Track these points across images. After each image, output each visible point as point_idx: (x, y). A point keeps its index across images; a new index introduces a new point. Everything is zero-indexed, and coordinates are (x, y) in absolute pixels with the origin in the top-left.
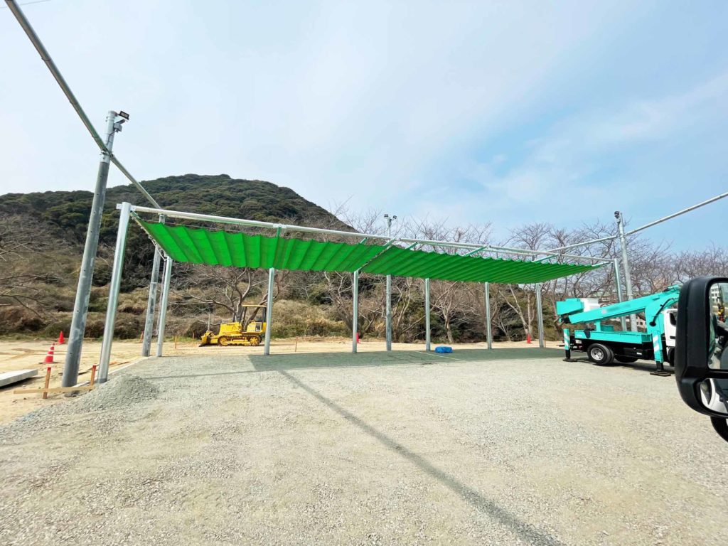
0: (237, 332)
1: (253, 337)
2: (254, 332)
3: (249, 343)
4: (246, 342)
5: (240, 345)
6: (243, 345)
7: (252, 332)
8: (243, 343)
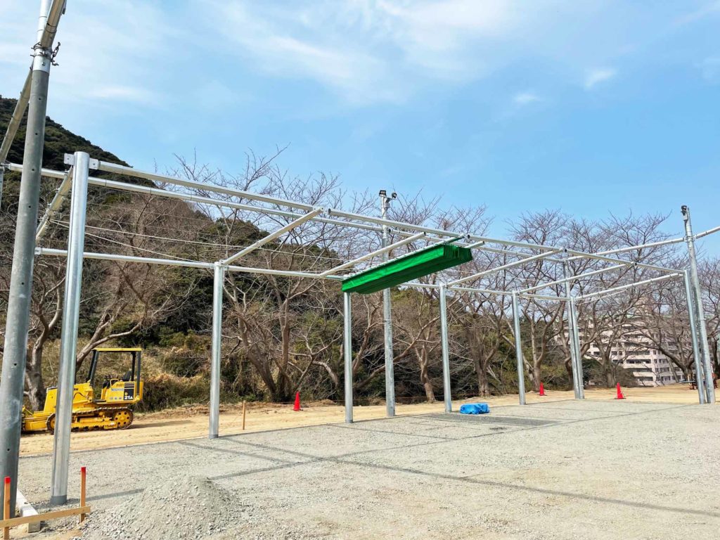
0: (86, 405)
1: (119, 411)
2: (122, 400)
3: (113, 423)
4: (107, 422)
5: (97, 428)
6: (102, 429)
7: (118, 401)
8: (100, 425)
